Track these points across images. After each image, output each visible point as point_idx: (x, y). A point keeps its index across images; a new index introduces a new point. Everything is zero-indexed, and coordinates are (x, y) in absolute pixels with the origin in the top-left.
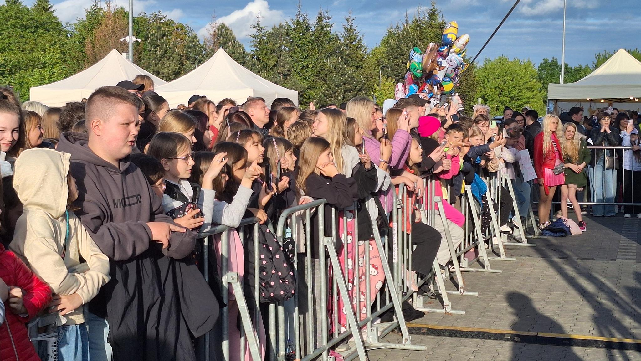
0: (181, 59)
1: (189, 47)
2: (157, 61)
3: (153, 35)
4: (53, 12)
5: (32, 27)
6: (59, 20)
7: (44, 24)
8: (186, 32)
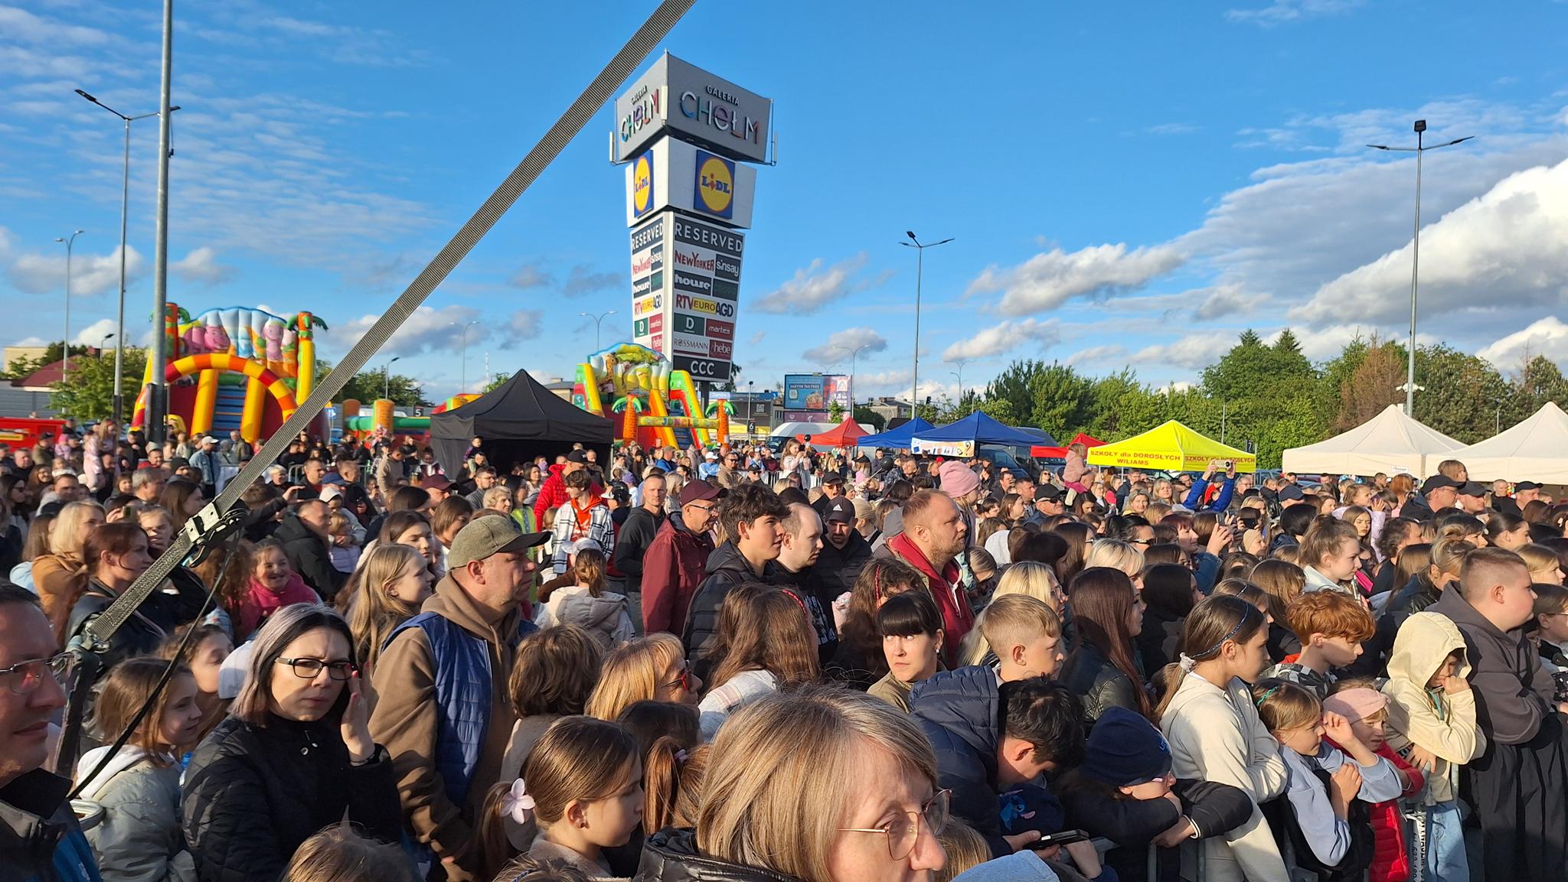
0: (1474, 404)
1: (1488, 388)
2: (1439, 407)
3: (1435, 374)
4: (1299, 350)
5: (1273, 369)
6: (1307, 360)
7: (1288, 364)
8: (1482, 366)
